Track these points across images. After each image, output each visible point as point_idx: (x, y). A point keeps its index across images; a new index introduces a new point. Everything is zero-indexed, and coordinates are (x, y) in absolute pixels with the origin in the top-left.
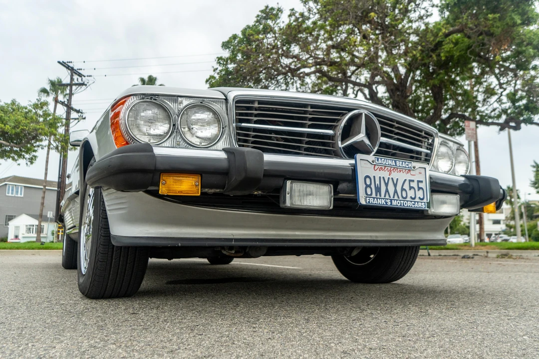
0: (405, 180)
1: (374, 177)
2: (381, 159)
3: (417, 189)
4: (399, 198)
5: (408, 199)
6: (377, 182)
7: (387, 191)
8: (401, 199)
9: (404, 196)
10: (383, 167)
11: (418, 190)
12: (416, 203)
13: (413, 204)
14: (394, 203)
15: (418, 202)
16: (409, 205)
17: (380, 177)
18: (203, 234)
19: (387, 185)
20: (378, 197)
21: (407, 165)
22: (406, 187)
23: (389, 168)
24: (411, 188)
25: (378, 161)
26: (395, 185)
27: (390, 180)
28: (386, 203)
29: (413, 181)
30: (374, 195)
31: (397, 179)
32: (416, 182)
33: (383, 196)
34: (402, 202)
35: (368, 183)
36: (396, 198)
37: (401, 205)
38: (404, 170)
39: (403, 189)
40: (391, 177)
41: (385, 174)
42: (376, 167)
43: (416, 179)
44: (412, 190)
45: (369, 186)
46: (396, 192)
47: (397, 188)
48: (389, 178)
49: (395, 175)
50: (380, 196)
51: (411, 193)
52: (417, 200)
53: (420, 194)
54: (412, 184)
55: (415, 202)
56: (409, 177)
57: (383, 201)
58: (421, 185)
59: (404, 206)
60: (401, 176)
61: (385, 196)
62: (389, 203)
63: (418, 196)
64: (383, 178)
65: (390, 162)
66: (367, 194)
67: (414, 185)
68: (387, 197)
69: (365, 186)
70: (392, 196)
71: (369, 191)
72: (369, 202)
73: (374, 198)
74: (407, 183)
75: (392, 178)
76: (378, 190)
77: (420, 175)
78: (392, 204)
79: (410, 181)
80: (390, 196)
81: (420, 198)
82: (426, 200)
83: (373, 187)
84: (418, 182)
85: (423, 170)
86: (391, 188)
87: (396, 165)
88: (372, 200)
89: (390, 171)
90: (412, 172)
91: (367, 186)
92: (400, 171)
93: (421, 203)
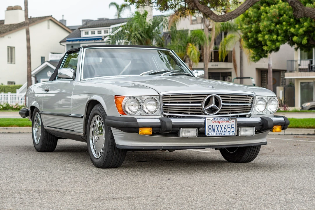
0: (226, 125)
1: (213, 125)
2: (216, 118)
3: (231, 128)
5: (227, 132)
6: (214, 127)
7: (218, 130)
8: (224, 132)
9: (225, 131)
10: (217, 121)
11: (232, 128)
15: (231, 133)
17: (215, 125)
18: (151, 145)
19: (218, 128)
20: (214, 132)
21: (227, 119)
22: (226, 127)
24: (228, 128)
25: (214, 119)
26: (221, 128)
27: (219, 126)
29: (230, 125)
30: (212, 132)
32: (231, 125)
33: (216, 132)
34: (224, 133)
35: (210, 128)
36: (221, 132)
37: (223, 135)
38: (226, 121)
39: (224, 129)
40: (219, 125)
41: (217, 124)
42: (214, 122)
43: (231, 124)
44: (229, 128)
45: (211, 129)
49: (221, 124)
51: (228, 130)
52: (231, 132)
53: (232, 130)
55: (230, 133)
56: (228, 124)
57: (216, 134)
58: (233, 126)
60: (224, 124)
61: (217, 132)
63: (231, 131)
65: (220, 119)
67: (230, 126)
68: (218, 132)
70: (220, 132)
71: (210, 131)
73: (212, 133)
74: (227, 126)
76: (214, 130)
77: (233, 122)
78: (219, 135)
79: (228, 125)
80: (219, 132)
81: (232, 131)
82: (235, 132)
83: (212, 129)
84: (232, 125)
85: (234, 120)
86: (220, 129)
87: (222, 120)
88: (211, 134)
89: (220, 122)
90: (229, 122)
91: (209, 129)
92: (224, 122)
93: (233, 133)
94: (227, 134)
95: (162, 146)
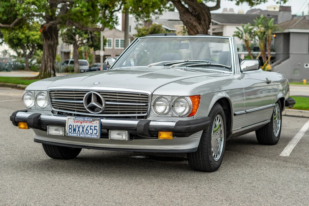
0: (88, 126)
1: (73, 125)
2: (77, 118)
3: (94, 129)
4: (84, 133)
5: (89, 133)
6: (75, 127)
7: (79, 130)
8: (85, 133)
9: (87, 132)
10: (78, 121)
11: (95, 130)
13: (91, 136)
15: (93, 135)
17: (76, 125)
19: (79, 128)
20: (74, 132)
21: (90, 120)
22: (89, 129)
25: (76, 119)
26: (83, 128)
27: (81, 126)
28: (77, 135)
29: (92, 126)
30: (72, 132)
31: (84, 126)
32: (94, 127)
33: (76, 132)
34: (85, 135)
35: (70, 127)
36: (83, 133)
37: (84, 136)
38: (88, 122)
39: (86, 130)
41: (79, 124)
42: (75, 121)
43: (94, 125)
44: (92, 130)
45: (71, 129)
46: (83, 130)
47: (84, 130)
48: (80, 125)
49: (83, 124)
50: (75, 132)
51: (91, 131)
52: (93, 134)
53: (95, 132)
56: (91, 124)
57: (76, 135)
58: (96, 128)
59: (86, 136)
60: (86, 125)
64: (78, 125)
65: (81, 119)
66: (69, 132)
68: (79, 133)
69: (69, 129)
72: (69, 135)
74: (89, 127)
76: (75, 130)
77: (96, 124)
78: (80, 136)
79: (91, 126)
80: (80, 133)
81: (95, 133)
82: (98, 134)
83: (72, 129)
84: (95, 126)
85: (98, 122)
86: (81, 129)
87: (84, 120)
88: (71, 134)
89: (82, 122)
90: (92, 122)
91: (70, 129)
92: (87, 122)
93: (95, 135)
94: (89, 136)
95: (54, 142)
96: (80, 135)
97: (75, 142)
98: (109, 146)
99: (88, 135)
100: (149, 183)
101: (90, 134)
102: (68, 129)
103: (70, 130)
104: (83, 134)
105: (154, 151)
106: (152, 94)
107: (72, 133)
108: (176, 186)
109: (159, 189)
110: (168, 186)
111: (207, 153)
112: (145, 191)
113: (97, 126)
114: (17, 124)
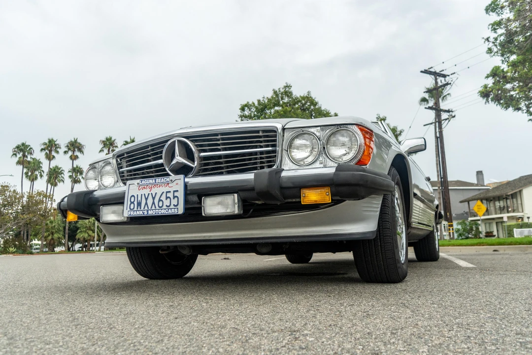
0: (163, 192)
1: (137, 195)
2: (144, 180)
3: (172, 198)
4: (155, 208)
5: (164, 207)
6: (139, 199)
7: (146, 204)
8: (157, 208)
9: (161, 205)
10: (146, 186)
11: (174, 199)
12: (170, 210)
13: (167, 211)
14: (150, 212)
15: (171, 209)
16: (163, 212)
17: (142, 195)
19: (146, 199)
20: (139, 209)
21: (165, 180)
22: (163, 198)
23: (150, 186)
24: (167, 198)
25: (141, 183)
26: (154, 198)
27: (150, 195)
28: (143, 213)
29: (170, 192)
30: (135, 209)
31: (156, 193)
32: (172, 192)
33: (142, 209)
34: (157, 211)
35: (133, 198)
36: (153, 208)
37: (156, 213)
38: (163, 185)
39: (160, 200)
41: (146, 192)
42: (140, 187)
43: (172, 190)
44: (169, 200)
45: (133, 203)
46: (153, 203)
47: (155, 201)
48: (149, 194)
49: (154, 191)
50: (140, 209)
51: (167, 202)
52: (172, 206)
53: (174, 202)
54: (168, 195)
55: (168, 209)
56: (167, 189)
57: (141, 212)
58: (176, 194)
59: (158, 213)
60: (158, 191)
61: (144, 208)
62: (146, 213)
63: (172, 204)
64: (144, 194)
65: (151, 181)
66: (130, 209)
67: (171, 195)
68: (146, 208)
70: (150, 208)
71: (132, 207)
72: (130, 214)
74: (164, 195)
75: (152, 194)
76: (139, 204)
78: (148, 214)
79: (167, 192)
80: (148, 208)
81: (174, 205)
82: (179, 206)
83: (136, 203)
84: (174, 191)
85: (179, 181)
86: (150, 201)
87: (155, 183)
89: (151, 188)
90: (170, 185)
91: (131, 203)
92: (160, 186)
93: (175, 209)
96: (148, 212)
97: (154, 237)
98: (211, 236)
99: (162, 209)
100: (287, 300)
101: (166, 208)
102: (129, 203)
103: (132, 205)
104: (153, 210)
105: (294, 240)
106: (283, 127)
107: (134, 211)
108: (353, 305)
109: (312, 312)
110: (332, 305)
111: (392, 244)
112: (274, 319)
113: (177, 191)
114: (65, 213)
